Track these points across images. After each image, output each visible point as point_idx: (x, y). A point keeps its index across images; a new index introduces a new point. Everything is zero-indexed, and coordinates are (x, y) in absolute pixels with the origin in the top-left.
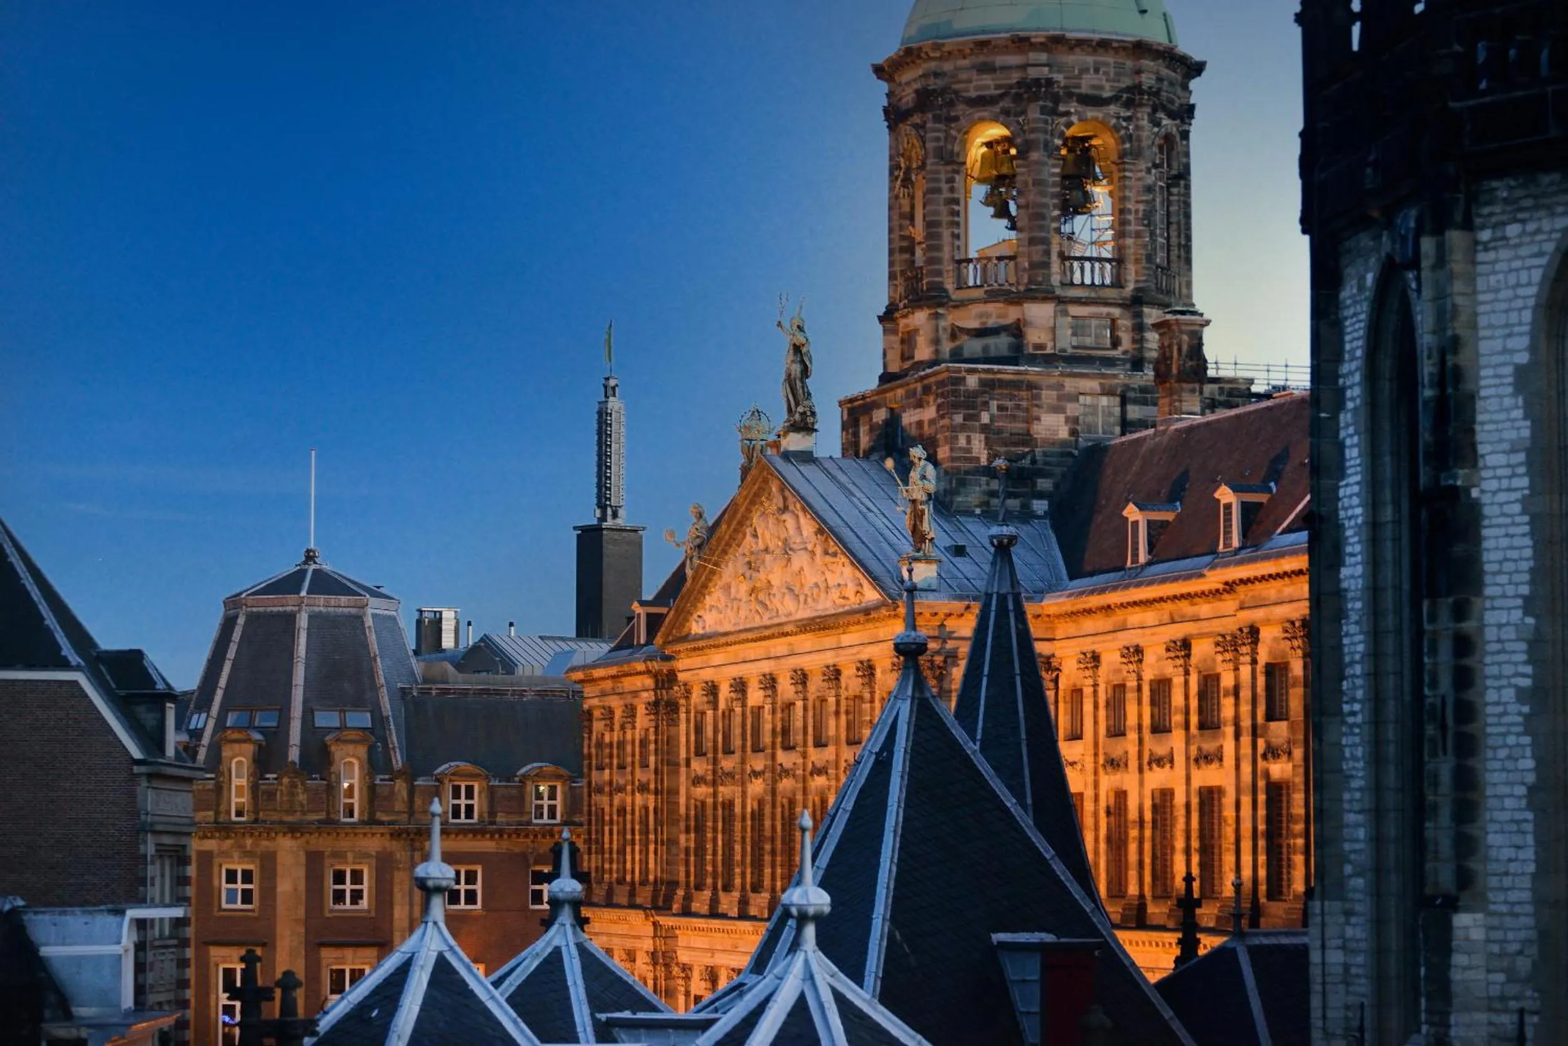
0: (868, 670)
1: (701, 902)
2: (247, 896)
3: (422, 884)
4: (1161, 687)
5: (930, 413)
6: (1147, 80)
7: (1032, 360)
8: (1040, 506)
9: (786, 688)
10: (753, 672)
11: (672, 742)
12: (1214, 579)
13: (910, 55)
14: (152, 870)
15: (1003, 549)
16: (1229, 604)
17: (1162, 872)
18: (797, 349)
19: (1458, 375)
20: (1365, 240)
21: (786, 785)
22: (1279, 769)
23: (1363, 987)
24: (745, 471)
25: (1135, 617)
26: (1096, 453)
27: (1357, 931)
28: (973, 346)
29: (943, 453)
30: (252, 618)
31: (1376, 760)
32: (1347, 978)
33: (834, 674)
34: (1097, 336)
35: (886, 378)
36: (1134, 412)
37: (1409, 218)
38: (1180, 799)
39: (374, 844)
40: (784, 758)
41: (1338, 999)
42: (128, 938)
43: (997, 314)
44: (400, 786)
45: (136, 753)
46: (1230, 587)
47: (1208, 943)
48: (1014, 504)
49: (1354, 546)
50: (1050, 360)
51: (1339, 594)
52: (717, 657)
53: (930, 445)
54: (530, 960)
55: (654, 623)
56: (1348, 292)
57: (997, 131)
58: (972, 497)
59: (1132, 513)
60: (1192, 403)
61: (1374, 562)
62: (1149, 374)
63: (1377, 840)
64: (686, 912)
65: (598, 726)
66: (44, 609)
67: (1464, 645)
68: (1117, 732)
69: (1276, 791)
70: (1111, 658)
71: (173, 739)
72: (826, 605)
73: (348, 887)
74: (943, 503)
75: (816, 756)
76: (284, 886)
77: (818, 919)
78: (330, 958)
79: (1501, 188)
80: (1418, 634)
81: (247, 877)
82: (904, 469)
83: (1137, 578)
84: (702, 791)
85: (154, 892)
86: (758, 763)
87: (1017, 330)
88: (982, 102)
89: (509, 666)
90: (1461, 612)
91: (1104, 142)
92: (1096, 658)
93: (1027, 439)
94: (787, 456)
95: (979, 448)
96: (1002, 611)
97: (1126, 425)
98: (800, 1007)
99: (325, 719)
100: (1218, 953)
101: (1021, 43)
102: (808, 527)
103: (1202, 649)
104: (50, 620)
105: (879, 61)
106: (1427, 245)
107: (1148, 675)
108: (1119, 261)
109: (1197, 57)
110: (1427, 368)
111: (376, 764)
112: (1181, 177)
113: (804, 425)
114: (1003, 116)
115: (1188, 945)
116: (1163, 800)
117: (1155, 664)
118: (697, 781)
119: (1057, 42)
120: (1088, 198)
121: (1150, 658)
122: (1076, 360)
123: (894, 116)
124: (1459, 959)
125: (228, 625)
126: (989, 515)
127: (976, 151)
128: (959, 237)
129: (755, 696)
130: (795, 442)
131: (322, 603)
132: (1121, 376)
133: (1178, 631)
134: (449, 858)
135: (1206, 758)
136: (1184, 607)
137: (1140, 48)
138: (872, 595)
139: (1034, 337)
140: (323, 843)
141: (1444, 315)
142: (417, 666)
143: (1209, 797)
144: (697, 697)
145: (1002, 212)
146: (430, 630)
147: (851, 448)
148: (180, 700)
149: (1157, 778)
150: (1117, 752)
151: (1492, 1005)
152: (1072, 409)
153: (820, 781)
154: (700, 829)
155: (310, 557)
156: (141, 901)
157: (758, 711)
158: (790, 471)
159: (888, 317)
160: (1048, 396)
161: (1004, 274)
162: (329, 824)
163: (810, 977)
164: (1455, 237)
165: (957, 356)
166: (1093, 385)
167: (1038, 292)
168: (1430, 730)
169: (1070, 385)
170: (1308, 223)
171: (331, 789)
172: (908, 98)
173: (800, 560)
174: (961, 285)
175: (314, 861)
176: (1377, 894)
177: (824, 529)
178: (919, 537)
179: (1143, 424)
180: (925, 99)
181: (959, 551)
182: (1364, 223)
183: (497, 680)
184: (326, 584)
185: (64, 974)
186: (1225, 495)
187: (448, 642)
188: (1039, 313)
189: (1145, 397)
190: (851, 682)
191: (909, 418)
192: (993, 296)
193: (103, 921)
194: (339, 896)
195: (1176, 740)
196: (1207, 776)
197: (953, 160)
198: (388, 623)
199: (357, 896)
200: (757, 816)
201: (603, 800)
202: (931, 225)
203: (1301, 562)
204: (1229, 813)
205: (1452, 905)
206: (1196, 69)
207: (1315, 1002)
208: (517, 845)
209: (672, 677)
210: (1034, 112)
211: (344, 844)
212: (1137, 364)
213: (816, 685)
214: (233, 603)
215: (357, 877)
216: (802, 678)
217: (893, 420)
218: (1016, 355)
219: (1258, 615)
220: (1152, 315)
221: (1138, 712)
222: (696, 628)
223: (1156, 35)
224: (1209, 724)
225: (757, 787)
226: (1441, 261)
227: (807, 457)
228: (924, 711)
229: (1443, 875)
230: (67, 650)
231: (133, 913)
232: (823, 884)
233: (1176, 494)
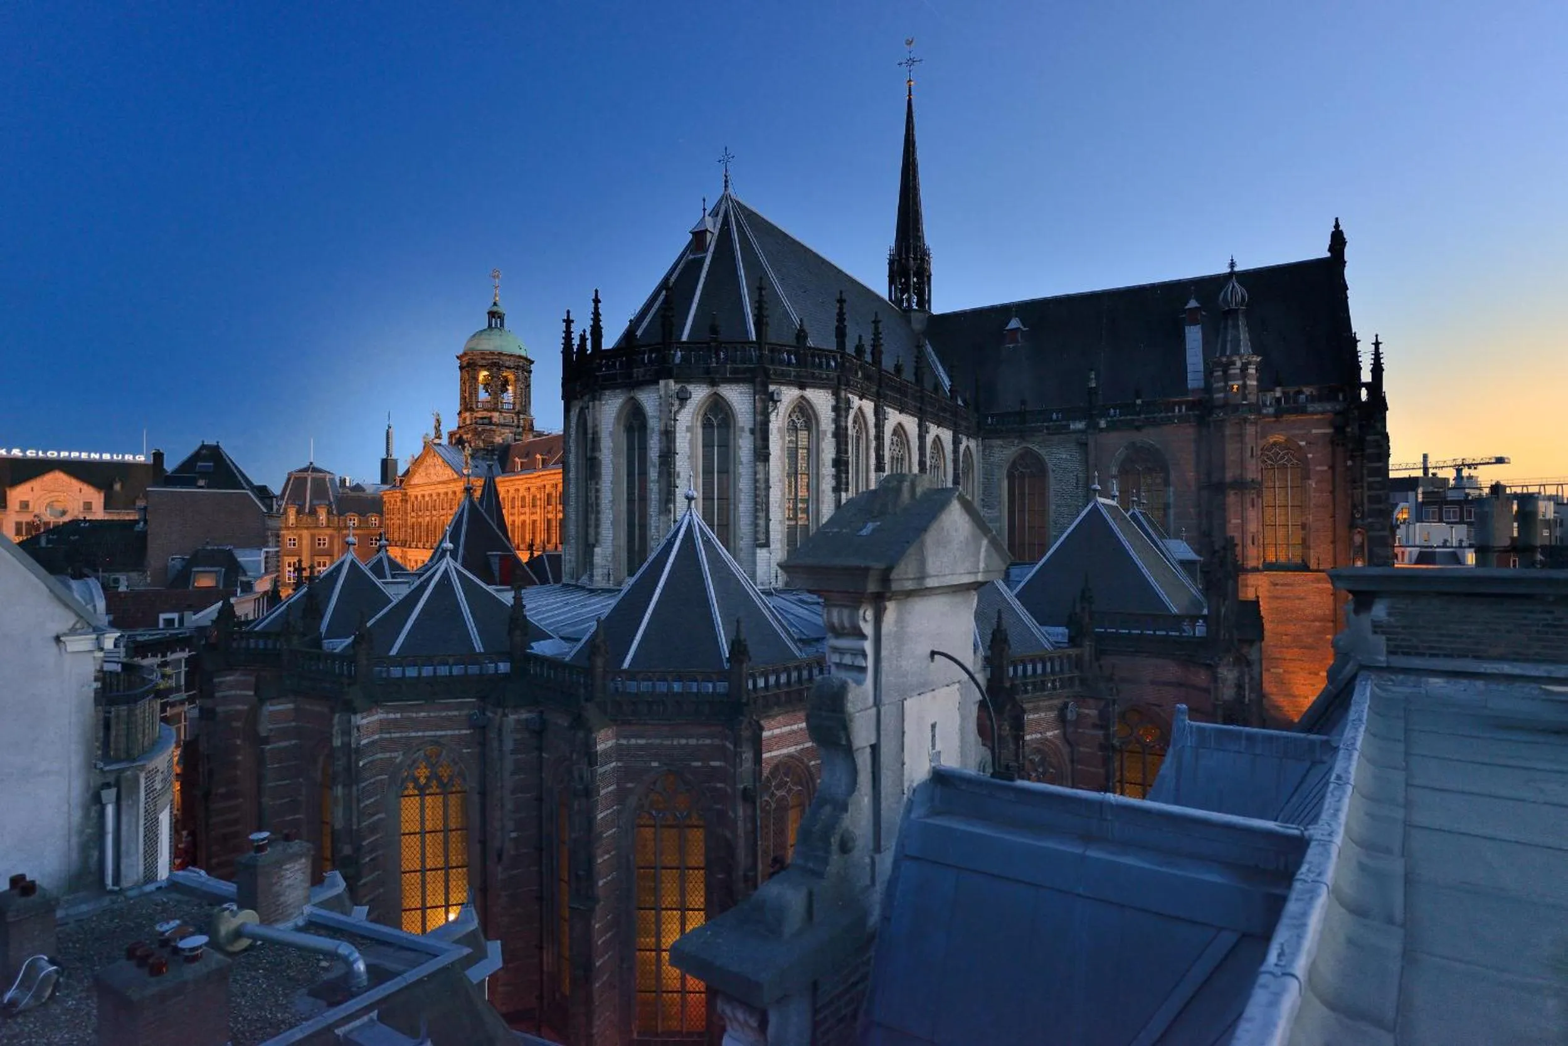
0: (454, 493)
1: (413, 545)
2: (294, 545)
3: (347, 543)
4: (523, 498)
5: (469, 436)
6: (521, 364)
7: (494, 425)
8: (495, 457)
9: (435, 497)
10: (426, 493)
11: (406, 509)
12: (536, 474)
13: (465, 354)
14: (270, 539)
15: (490, 467)
16: (539, 480)
17: (523, 539)
18: (438, 420)
19: (597, 432)
20: (576, 402)
21: (435, 518)
22: (550, 516)
23: (574, 564)
24: (424, 448)
25: (517, 482)
26: (509, 446)
27: (573, 551)
28: (480, 421)
29: (473, 445)
30: (296, 478)
31: (577, 515)
32: (570, 562)
33: (446, 494)
34: (508, 421)
35: (459, 427)
36: (517, 437)
37: (586, 398)
38: (528, 522)
39: (329, 531)
40: (434, 513)
41: (568, 566)
42: (263, 556)
43: (485, 414)
44: (336, 518)
45: (265, 511)
46: (539, 476)
47: (536, 554)
48: (489, 457)
49: (573, 469)
50: (497, 425)
51: (569, 479)
52: (418, 489)
53: (470, 443)
54: (375, 559)
55: (401, 482)
56: (572, 413)
57: (486, 373)
58: (480, 454)
59: (517, 459)
60: (531, 436)
61: (577, 472)
62: (521, 429)
63: (577, 532)
64: (410, 547)
65: (387, 505)
66: (237, 474)
67: (597, 491)
68: (513, 508)
69: (549, 521)
70: (512, 491)
71: (275, 507)
72: (445, 478)
73: (322, 542)
74: (472, 456)
75: (442, 512)
76: (305, 542)
77: (451, 551)
78: (317, 559)
79: (607, 392)
80: (587, 488)
81: (294, 540)
82: (464, 448)
83: (518, 473)
84: (414, 520)
85: (270, 544)
86: (428, 513)
87: (490, 418)
88: (482, 366)
89: (363, 490)
90: (597, 483)
91: (511, 377)
92: (508, 491)
93: (493, 442)
94: (435, 444)
95: (481, 445)
96: (490, 481)
97: (516, 440)
98: (446, 571)
99: (315, 502)
100: (539, 556)
101: (492, 353)
102: (440, 460)
103: (532, 490)
104: (240, 478)
105: (458, 355)
106: (591, 404)
107: (520, 495)
108: (514, 404)
109: (532, 359)
110: (590, 431)
111: (329, 513)
112: (528, 386)
113: (439, 437)
114: (488, 370)
115: (532, 554)
116: (524, 522)
117: (522, 492)
118: (413, 517)
119: (500, 353)
120: (507, 390)
121: (521, 491)
122: (504, 425)
123: (461, 368)
124: (595, 558)
125: (289, 479)
126: (483, 459)
127: (481, 378)
128: (477, 396)
129: (427, 499)
130: (437, 441)
131: (315, 475)
132: (514, 430)
133: (527, 486)
134: (353, 535)
135: (533, 513)
136: (529, 481)
137: (520, 357)
138: (456, 476)
139: (494, 420)
140: (316, 531)
141: (595, 419)
142: (341, 490)
143: (534, 522)
144: (413, 498)
145: (487, 391)
146: (343, 481)
147: (450, 443)
148: (276, 497)
149: (522, 517)
150: (513, 512)
151: (603, 567)
152: (503, 436)
153: (442, 518)
154: (413, 528)
155: (311, 463)
156: (267, 547)
157: (427, 502)
158: (435, 447)
159: (460, 413)
160: (498, 433)
161: (488, 406)
162: (317, 527)
163: (448, 563)
164: (597, 402)
165: (476, 423)
166: (508, 431)
167: (495, 409)
168: (590, 509)
169: (503, 431)
170: (563, 398)
171: (318, 519)
172: (465, 364)
173: (438, 468)
174: (477, 407)
175: (313, 536)
176: (577, 543)
177: (444, 461)
178: (467, 463)
179: (519, 440)
180: (469, 365)
181: (477, 467)
182: (577, 399)
183: (361, 494)
184: (315, 470)
185: (243, 564)
186: (538, 456)
187: (348, 484)
188: (496, 414)
189: (520, 434)
190: (450, 495)
191: (465, 437)
192: (485, 410)
193: (256, 552)
194: (319, 544)
195: (527, 510)
196: (534, 517)
197: (476, 379)
198: (332, 480)
199: (324, 544)
200: (428, 525)
201: (388, 522)
202: (470, 394)
203: (561, 470)
204: (538, 525)
205: (594, 546)
206: (532, 362)
207: (563, 567)
208: (366, 532)
209: (406, 494)
210: (495, 370)
211: (320, 531)
212: (518, 427)
213: (442, 496)
214: (290, 474)
215: (324, 540)
216: (439, 495)
217: (461, 437)
218: (490, 423)
219: (545, 482)
220: (522, 416)
221: (518, 503)
222: (412, 483)
223: (523, 354)
224: (534, 506)
225: (428, 519)
226: (594, 407)
227: (440, 445)
228: (471, 502)
229: (591, 540)
230: (245, 485)
231: (266, 549)
232: (450, 542)
233: (527, 455)
